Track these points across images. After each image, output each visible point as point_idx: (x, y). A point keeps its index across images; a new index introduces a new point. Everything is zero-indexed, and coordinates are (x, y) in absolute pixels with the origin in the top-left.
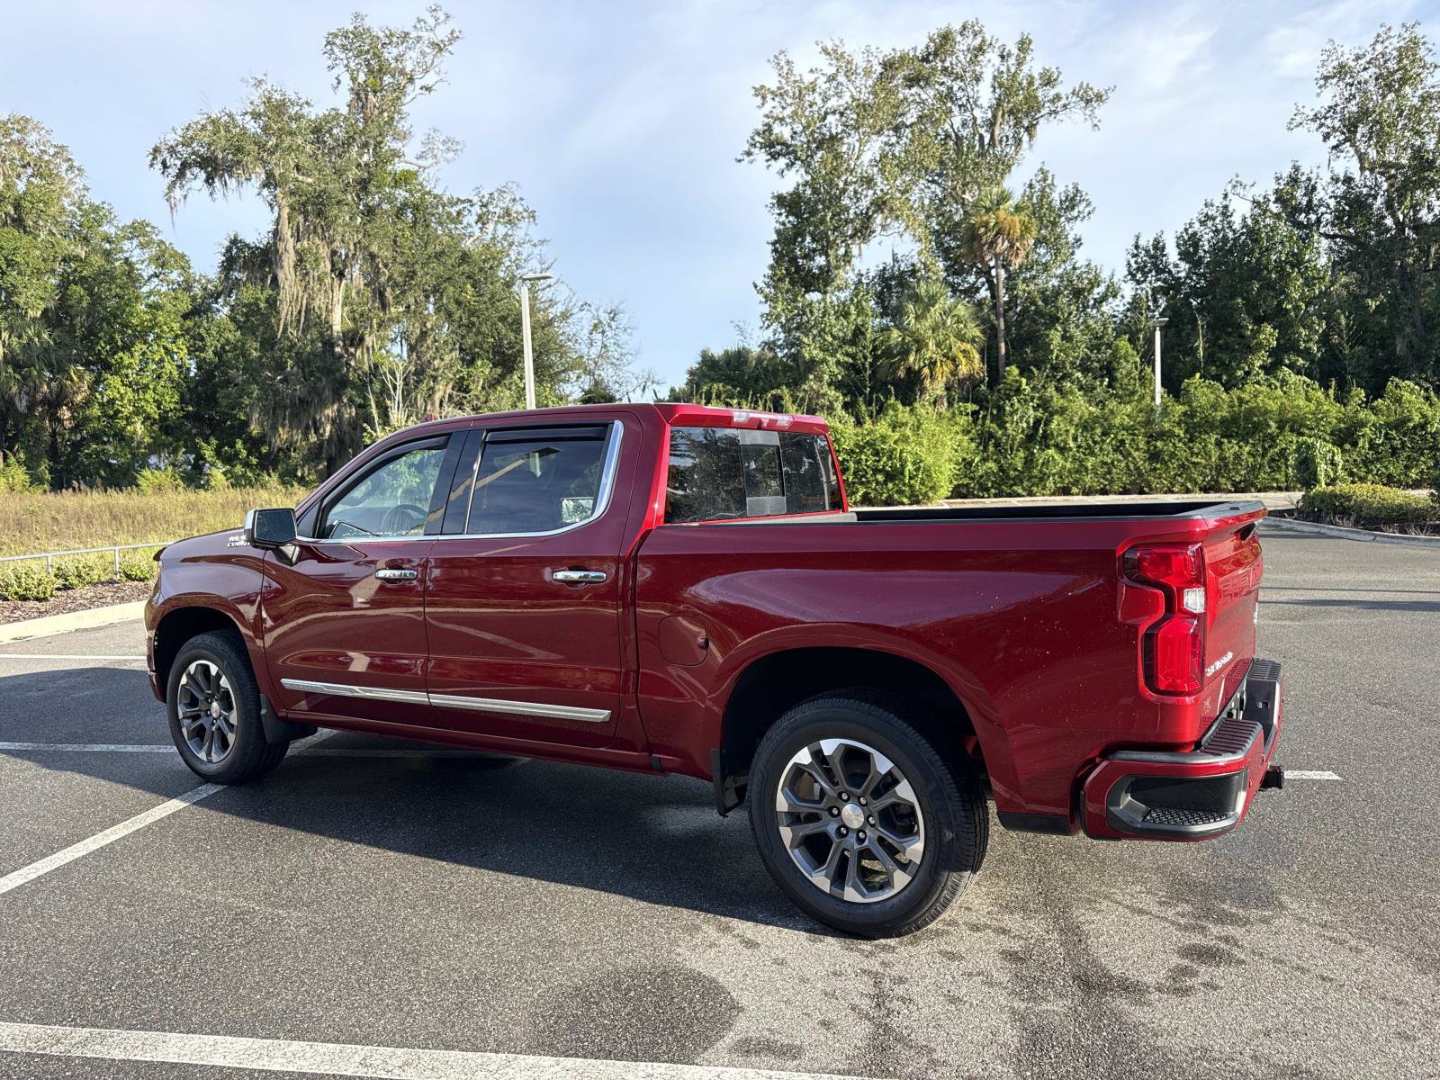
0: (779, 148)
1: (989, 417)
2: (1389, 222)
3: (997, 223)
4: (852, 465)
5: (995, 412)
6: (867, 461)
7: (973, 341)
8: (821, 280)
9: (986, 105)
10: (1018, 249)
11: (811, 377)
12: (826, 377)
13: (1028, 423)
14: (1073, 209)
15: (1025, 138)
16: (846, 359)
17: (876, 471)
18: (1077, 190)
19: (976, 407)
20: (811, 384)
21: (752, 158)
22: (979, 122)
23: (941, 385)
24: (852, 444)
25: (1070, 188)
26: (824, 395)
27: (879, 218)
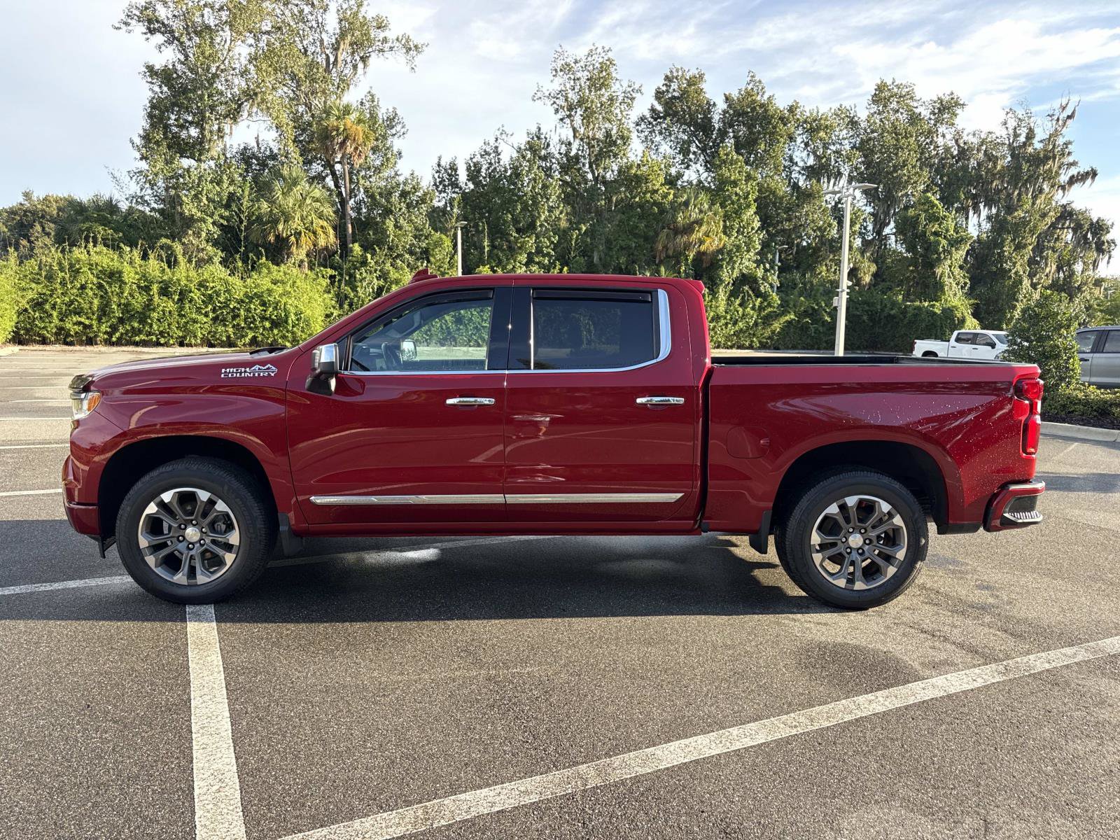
0: (157, 25)
1: (343, 282)
2: (590, 176)
3: (345, 129)
4: (242, 312)
5: (347, 278)
6: (255, 309)
7: (327, 220)
8: (195, 149)
9: (331, 32)
10: (360, 151)
11: (190, 232)
12: (204, 235)
13: (373, 289)
14: (393, 127)
15: (361, 65)
16: (222, 221)
17: (263, 318)
18: (396, 114)
19: (333, 272)
20: (190, 238)
21: (130, 28)
22: (325, 43)
23: (304, 252)
24: (242, 294)
25: (391, 110)
26: (203, 250)
27: (246, 106)
